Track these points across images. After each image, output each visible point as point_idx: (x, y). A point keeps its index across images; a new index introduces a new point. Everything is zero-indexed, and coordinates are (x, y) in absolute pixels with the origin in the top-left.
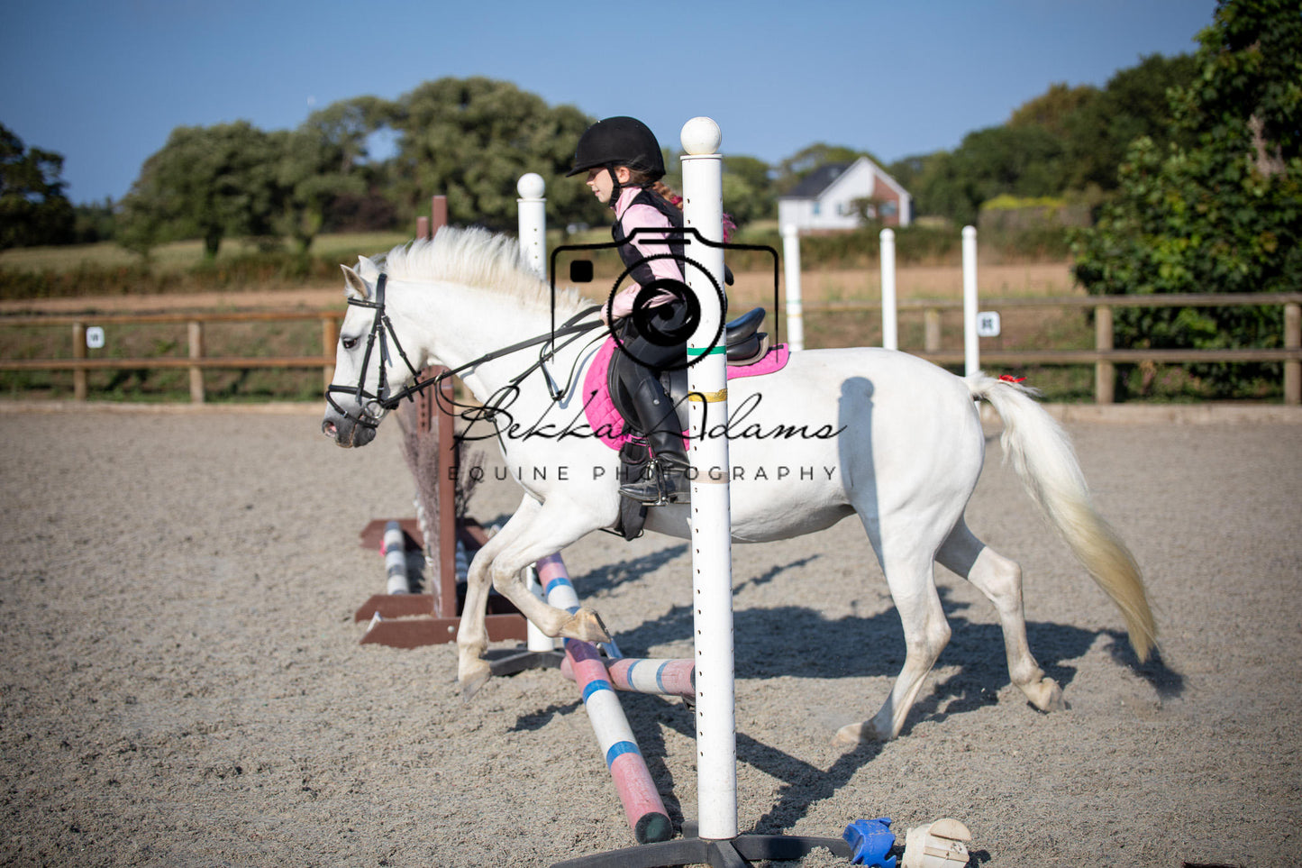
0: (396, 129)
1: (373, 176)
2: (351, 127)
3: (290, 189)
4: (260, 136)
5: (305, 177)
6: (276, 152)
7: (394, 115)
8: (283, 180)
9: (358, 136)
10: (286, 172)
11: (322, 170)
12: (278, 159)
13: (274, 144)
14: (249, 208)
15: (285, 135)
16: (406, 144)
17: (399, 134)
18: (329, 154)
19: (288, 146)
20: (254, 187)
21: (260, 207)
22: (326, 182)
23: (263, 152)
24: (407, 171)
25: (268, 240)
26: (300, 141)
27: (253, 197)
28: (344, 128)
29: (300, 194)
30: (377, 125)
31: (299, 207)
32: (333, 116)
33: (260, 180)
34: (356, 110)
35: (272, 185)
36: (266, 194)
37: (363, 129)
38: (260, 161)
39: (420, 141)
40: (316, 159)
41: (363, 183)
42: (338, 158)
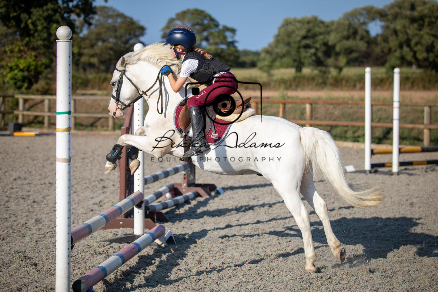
0: (381, 21)
1: (371, 42)
2: (362, 20)
3: (334, 47)
4: (322, 23)
5: (341, 41)
6: (329, 29)
7: (381, 15)
8: (330, 43)
9: (365, 23)
10: (332, 39)
11: (347, 38)
12: (328, 33)
13: (327, 26)
14: (315, 54)
15: (332, 23)
16: (387, 27)
17: (383, 24)
18: (351, 31)
19: (334, 27)
20: (318, 45)
21: (320, 54)
22: (349, 43)
23: (322, 30)
24: (386, 40)
25: (323, 69)
26: (339, 24)
27: (317, 49)
28: (359, 20)
29: (338, 49)
30: (373, 19)
31: (337, 54)
32: (354, 14)
33: (321, 42)
34: (364, 12)
35: (325, 44)
36: (324, 48)
37: (367, 21)
38: (321, 34)
39: (392, 26)
40: (345, 33)
41: (366, 45)
42: (355, 33)
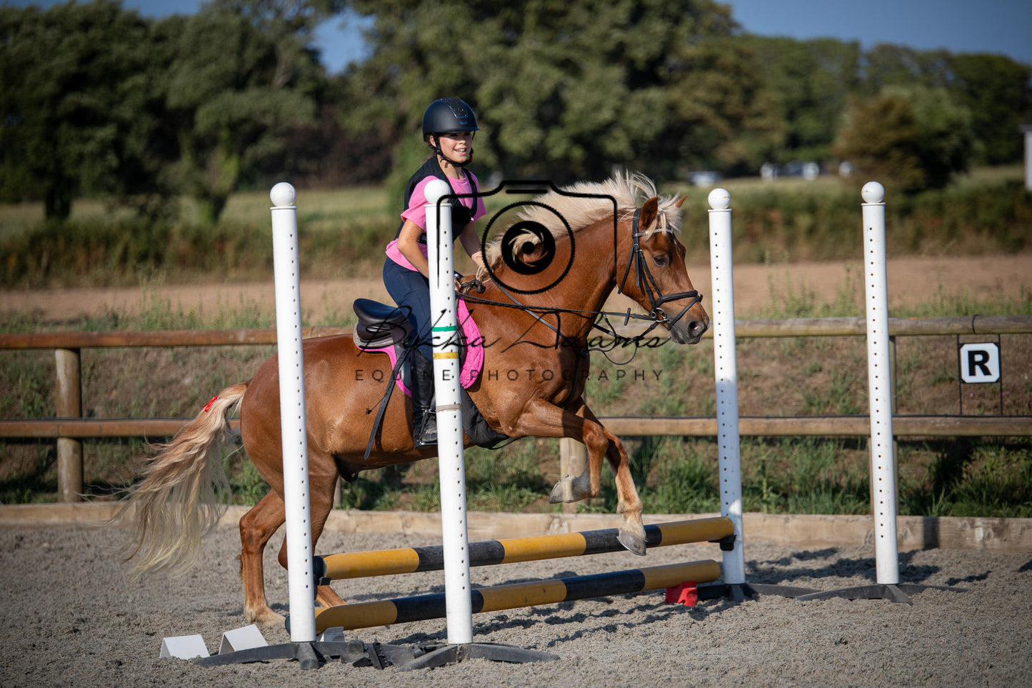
0: (363, 14)
1: (327, 93)
2: (290, 11)
3: (188, 113)
4: (140, 24)
5: (214, 92)
9: (300, 24)
10: (180, 87)
11: (239, 83)
12: (166, 63)
14: (117, 145)
15: (178, 23)
16: (385, 37)
17: (369, 23)
18: (251, 55)
19: (184, 41)
20: (126, 112)
21: (135, 145)
22: (247, 102)
23: (140, 53)
24: (382, 83)
25: (155, 201)
27: (124, 127)
28: (279, 12)
29: (203, 120)
30: (333, 8)
31: (203, 146)
33: (139, 98)
35: (156, 106)
36: (148, 123)
37: (309, 13)
38: (137, 68)
39: (405, 32)
40: (230, 63)
41: (309, 105)
42: (269, 60)
